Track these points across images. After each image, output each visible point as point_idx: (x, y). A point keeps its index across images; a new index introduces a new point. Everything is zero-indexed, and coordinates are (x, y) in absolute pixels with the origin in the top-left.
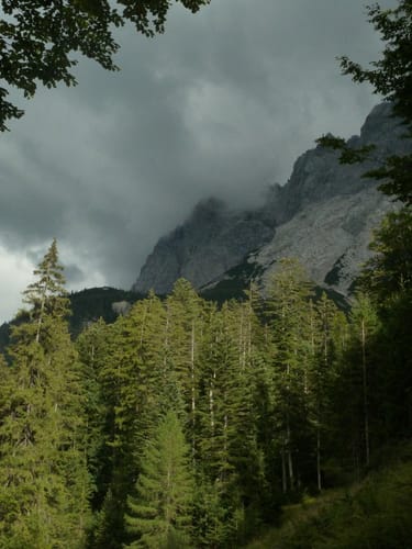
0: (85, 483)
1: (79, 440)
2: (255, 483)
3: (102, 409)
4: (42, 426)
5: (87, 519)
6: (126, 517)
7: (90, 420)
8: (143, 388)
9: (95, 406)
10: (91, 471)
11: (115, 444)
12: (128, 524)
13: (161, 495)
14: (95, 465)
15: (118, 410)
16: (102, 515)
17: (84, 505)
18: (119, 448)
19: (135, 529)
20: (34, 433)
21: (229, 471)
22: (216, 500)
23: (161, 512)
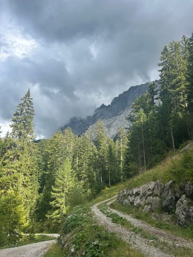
0: (37, 186)
1: (36, 172)
2: (93, 182)
3: (43, 163)
4: (22, 153)
5: (36, 196)
6: (51, 192)
7: (39, 166)
8: (57, 155)
9: (41, 162)
10: (39, 182)
11: (47, 173)
12: (52, 195)
13: (63, 185)
14: (41, 180)
15: (48, 162)
16: (42, 194)
17: (36, 192)
18: (48, 174)
19: (54, 197)
20: (19, 156)
21: (85, 178)
22: (81, 186)
23: (63, 191)
